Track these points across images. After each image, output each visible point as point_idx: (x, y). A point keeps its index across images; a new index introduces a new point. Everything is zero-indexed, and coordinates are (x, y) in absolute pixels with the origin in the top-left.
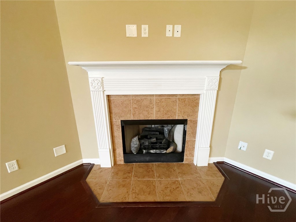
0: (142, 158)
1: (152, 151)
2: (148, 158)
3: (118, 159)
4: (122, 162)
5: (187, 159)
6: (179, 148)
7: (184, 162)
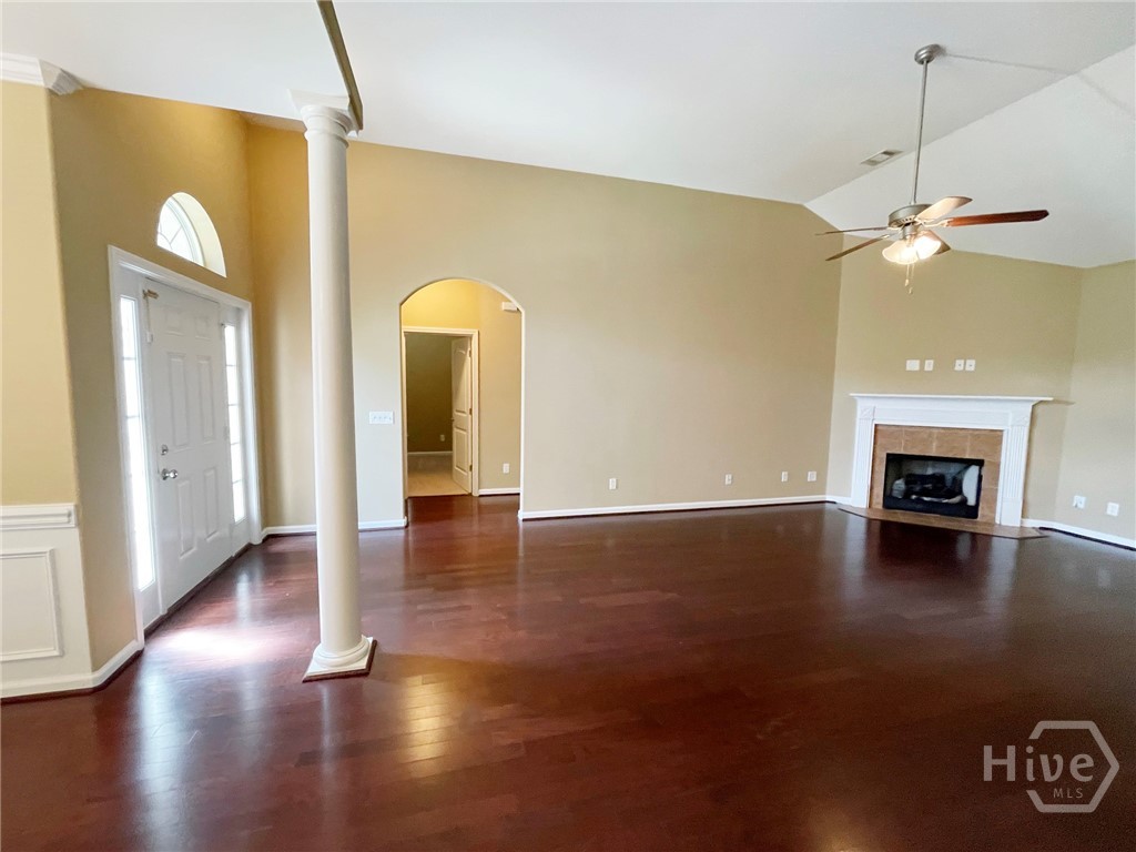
0: (910, 505)
1: (925, 499)
2: (919, 506)
3: (874, 501)
4: (880, 507)
5: (983, 516)
6: (971, 501)
7: (978, 519)
